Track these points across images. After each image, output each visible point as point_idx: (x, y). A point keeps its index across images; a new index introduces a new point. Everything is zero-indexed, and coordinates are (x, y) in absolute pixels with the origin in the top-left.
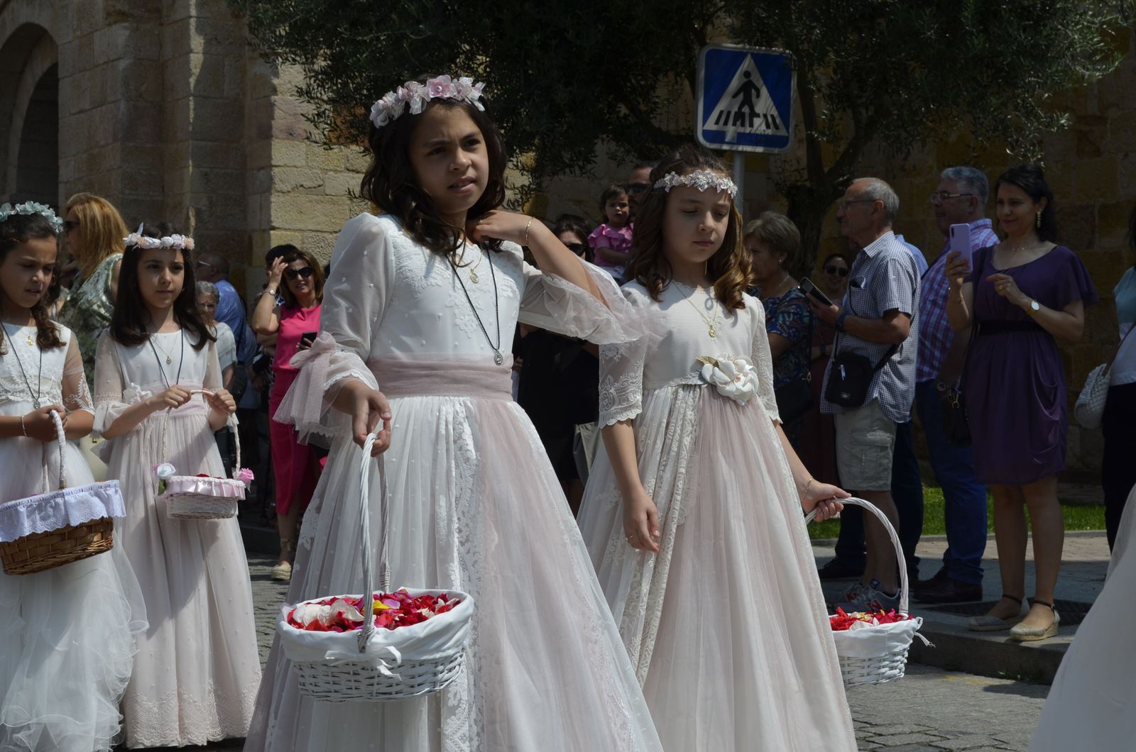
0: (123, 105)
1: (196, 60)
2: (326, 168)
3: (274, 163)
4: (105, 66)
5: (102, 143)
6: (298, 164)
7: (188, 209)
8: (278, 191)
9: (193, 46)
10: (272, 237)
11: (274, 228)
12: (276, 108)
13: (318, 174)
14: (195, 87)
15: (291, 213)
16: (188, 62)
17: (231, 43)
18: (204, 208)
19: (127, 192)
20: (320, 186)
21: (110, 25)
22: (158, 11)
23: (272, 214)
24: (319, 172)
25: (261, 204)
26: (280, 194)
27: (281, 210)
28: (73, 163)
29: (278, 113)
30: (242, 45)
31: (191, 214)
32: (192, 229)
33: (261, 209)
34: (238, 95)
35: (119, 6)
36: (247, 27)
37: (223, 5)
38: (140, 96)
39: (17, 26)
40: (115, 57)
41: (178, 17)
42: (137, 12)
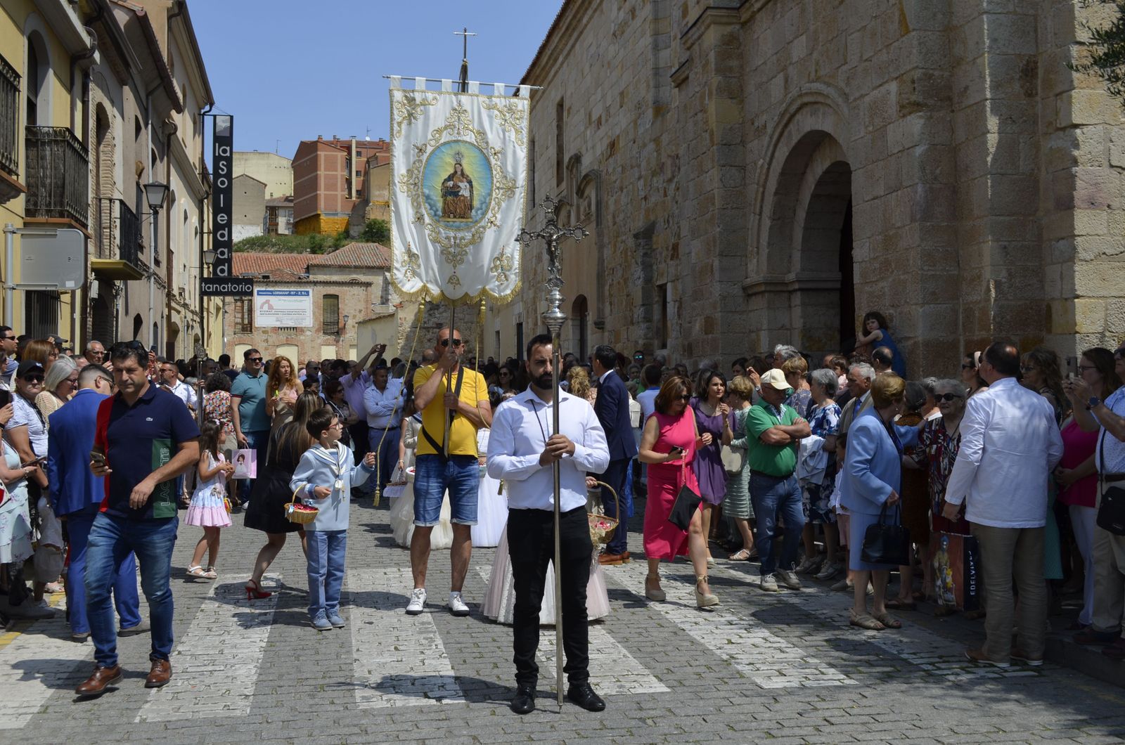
0: (920, 189)
1: (992, 139)
3: (1076, 232)
4: (900, 154)
5: (899, 224)
6: (1100, 232)
7: (989, 281)
8: (1081, 260)
9: (989, 127)
10: (1077, 305)
11: (1078, 297)
12: (1077, 179)
13: (1119, 241)
14: (991, 166)
15: (1095, 281)
16: (985, 143)
17: (1025, 121)
18: (1004, 280)
19: (926, 268)
20: (1121, 253)
21: (904, 116)
22: (950, 99)
23: (1076, 282)
24: (1121, 238)
25: (1061, 272)
26: (1084, 263)
27: (1084, 278)
28: (868, 244)
29: (1079, 183)
30: (1035, 123)
31: (992, 286)
32: (993, 300)
33: (1062, 278)
34: (1033, 170)
35: (913, 98)
36: (1040, 105)
37: (1017, 86)
38: (936, 179)
39: (802, 134)
40: (911, 145)
41: (972, 101)
42: (931, 102)
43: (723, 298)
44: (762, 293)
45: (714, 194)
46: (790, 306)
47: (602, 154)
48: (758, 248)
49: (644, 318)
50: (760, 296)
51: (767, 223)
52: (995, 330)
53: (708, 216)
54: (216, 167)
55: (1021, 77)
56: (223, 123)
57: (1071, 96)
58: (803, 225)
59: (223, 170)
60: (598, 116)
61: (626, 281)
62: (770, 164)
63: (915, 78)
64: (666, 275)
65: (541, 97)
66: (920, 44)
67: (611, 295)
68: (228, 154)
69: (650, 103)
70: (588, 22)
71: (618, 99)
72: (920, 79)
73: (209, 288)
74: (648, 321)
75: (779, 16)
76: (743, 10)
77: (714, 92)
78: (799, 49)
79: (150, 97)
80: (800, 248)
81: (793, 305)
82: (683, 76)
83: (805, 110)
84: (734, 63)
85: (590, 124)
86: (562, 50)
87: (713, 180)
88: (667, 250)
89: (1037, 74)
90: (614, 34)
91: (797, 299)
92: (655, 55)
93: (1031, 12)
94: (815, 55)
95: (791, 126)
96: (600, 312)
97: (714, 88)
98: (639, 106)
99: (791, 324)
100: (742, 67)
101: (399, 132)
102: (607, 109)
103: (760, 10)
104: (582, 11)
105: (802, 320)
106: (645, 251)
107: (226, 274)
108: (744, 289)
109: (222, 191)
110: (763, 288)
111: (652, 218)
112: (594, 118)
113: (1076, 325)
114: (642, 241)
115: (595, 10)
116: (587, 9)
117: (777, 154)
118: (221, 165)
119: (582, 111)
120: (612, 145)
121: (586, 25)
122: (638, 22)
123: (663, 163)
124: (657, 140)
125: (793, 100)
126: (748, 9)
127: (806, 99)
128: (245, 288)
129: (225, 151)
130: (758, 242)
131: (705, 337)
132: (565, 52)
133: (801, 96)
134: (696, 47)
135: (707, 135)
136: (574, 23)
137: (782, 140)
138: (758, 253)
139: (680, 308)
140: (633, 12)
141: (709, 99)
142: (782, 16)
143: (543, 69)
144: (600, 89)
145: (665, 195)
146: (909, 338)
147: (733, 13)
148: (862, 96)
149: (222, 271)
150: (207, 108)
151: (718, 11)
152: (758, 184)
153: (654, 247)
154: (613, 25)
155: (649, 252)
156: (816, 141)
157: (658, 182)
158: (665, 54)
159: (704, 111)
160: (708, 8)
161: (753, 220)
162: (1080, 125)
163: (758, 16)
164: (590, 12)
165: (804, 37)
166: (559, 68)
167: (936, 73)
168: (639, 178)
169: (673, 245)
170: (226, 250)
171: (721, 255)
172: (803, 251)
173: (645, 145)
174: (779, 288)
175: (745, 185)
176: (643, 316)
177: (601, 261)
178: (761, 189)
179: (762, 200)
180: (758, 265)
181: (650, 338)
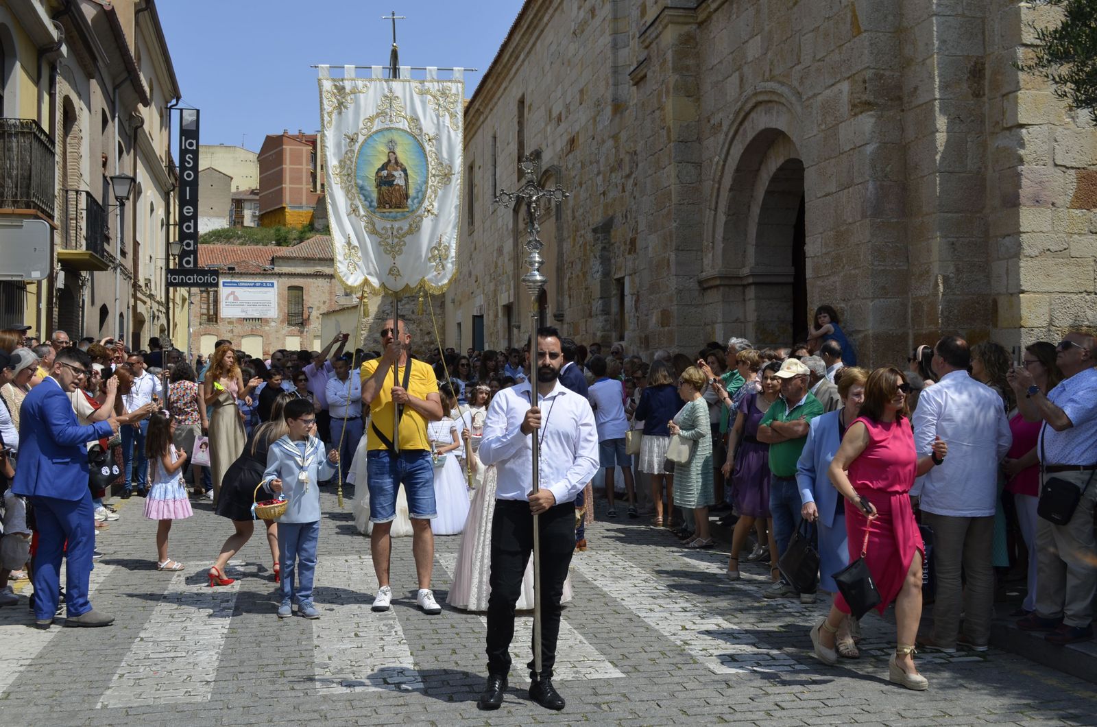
0: (870, 186)
1: (941, 138)
2: (1071, 231)
3: (1022, 229)
4: (851, 152)
5: (850, 220)
6: (1045, 229)
7: (937, 276)
8: (1027, 256)
9: (938, 126)
10: (1022, 300)
11: (1023, 292)
12: (1023, 178)
13: (1063, 238)
14: (940, 163)
15: (1039, 277)
16: (934, 141)
17: (973, 121)
18: (952, 275)
19: (876, 263)
20: (1065, 249)
21: (856, 115)
22: (900, 98)
23: (1021, 278)
24: (1064, 235)
25: (1007, 270)
26: (1029, 259)
27: (1029, 274)
28: (820, 240)
29: (1025, 182)
30: (983, 122)
31: (940, 281)
32: (941, 295)
33: (1007, 274)
34: (980, 168)
35: (865, 97)
36: (987, 105)
37: (965, 86)
38: (886, 176)
39: (757, 132)
40: (862, 143)
41: (921, 101)
42: (881, 101)
43: (679, 292)
44: (717, 286)
45: (671, 190)
46: (744, 300)
47: (562, 150)
48: (713, 243)
49: (603, 311)
50: (715, 290)
51: (722, 218)
52: (942, 323)
53: (665, 211)
54: (182, 160)
55: (969, 78)
56: (189, 117)
57: (1017, 97)
58: (757, 221)
59: (189, 163)
60: (558, 113)
61: (585, 274)
62: (725, 161)
63: (867, 78)
64: (623, 268)
65: (502, 94)
66: (871, 44)
67: (570, 288)
68: (194, 147)
69: (609, 100)
70: (549, 21)
71: (578, 96)
72: (871, 79)
73: (175, 279)
74: (606, 314)
75: (735, 16)
76: (700, 10)
77: (671, 90)
78: (754, 49)
79: (117, 91)
80: (754, 242)
81: (747, 298)
82: (642, 74)
83: (759, 109)
84: (691, 62)
85: (550, 121)
86: (523, 48)
87: (670, 176)
88: (625, 244)
89: (984, 74)
90: (574, 33)
91: (751, 293)
92: (614, 54)
93: (979, 15)
94: (769, 54)
95: (746, 124)
96: (559, 305)
97: (671, 86)
98: (598, 103)
99: (745, 317)
100: (698, 65)
101: (330, 122)
102: (567, 106)
103: (716, 10)
104: (543, 11)
105: (756, 314)
106: (603, 245)
107: (192, 265)
108: (700, 283)
109: (188, 183)
110: (718, 282)
111: (610, 213)
112: (555, 114)
113: (1021, 319)
114: (600, 235)
115: (556, 10)
116: (548, 8)
117: (732, 152)
118: (187, 159)
119: (543, 108)
120: (572, 141)
121: (547, 24)
122: (597, 21)
123: (622, 160)
124: (615, 137)
125: (748, 99)
126: (704, 10)
127: (761, 98)
128: (210, 280)
129: (191, 144)
130: (713, 237)
131: (661, 329)
132: (527, 50)
133: (755, 94)
134: (654, 45)
135: (664, 132)
136: (535, 22)
137: (737, 137)
138: (713, 248)
139: (637, 301)
140: (593, 11)
141: (666, 97)
142: (737, 17)
143: (504, 67)
144: (560, 86)
145: (624, 191)
146: (859, 332)
147: (691, 13)
148: (815, 95)
149: (188, 262)
150: (174, 102)
151: (677, 10)
152: (713, 180)
153: (613, 241)
154: (573, 23)
155: (607, 246)
156: (770, 139)
157: (617, 178)
158: (624, 53)
159: (661, 108)
160: (666, 8)
161: (708, 214)
162: (1025, 125)
163: (714, 17)
164: (550, 11)
165: (759, 37)
166: (521, 65)
167: (887, 73)
168: (598, 174)
169: (631, 239)
170: (192, 242)
171: (677, 249)
172: (757, 245)
173: (604, 142)
174: (734, 282)
175: (701, 181)
176: (601, 308)
177: (560, 254)
178: (717, 185)
179: (718, 196)
180: (713, 260)
181: (608, 331)
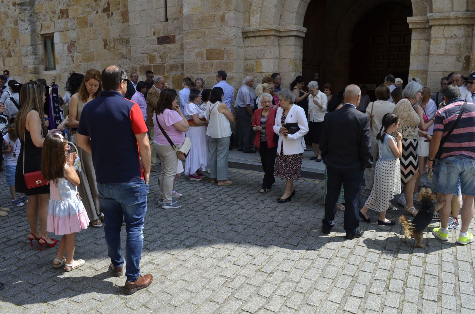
43: (236, 37)
49: (33, 53)
50: (263, 38)
64: (52, 28)
74: (35, 55)
81: (281, 44)
88: (54, 12)
99: (280, 55)
106: (30, 13)
108: (243, 33)
114: (28, 8)
131: (207, 61)
138: (261, 11)
139: (71, 47)
153: (37, 11)
155: (33, 14)
169: (61, 10)
176: (32, 51)
180: (261, 18)
181: (37, 65)
